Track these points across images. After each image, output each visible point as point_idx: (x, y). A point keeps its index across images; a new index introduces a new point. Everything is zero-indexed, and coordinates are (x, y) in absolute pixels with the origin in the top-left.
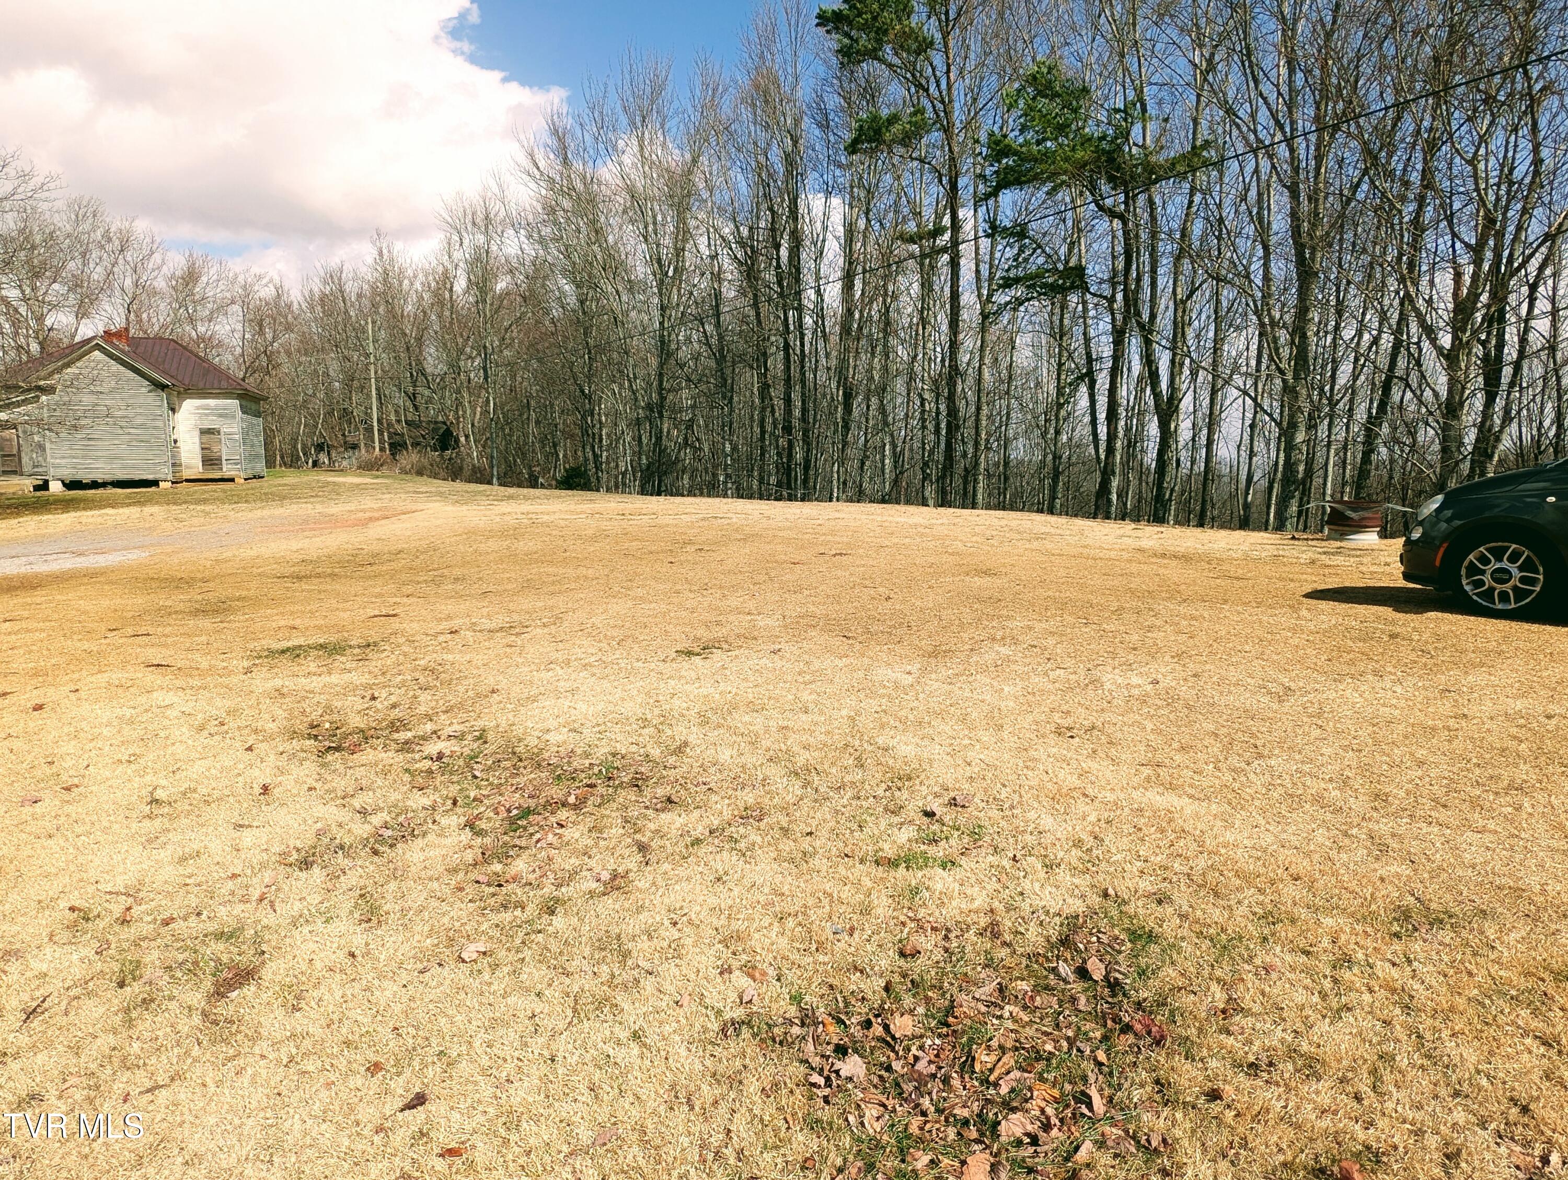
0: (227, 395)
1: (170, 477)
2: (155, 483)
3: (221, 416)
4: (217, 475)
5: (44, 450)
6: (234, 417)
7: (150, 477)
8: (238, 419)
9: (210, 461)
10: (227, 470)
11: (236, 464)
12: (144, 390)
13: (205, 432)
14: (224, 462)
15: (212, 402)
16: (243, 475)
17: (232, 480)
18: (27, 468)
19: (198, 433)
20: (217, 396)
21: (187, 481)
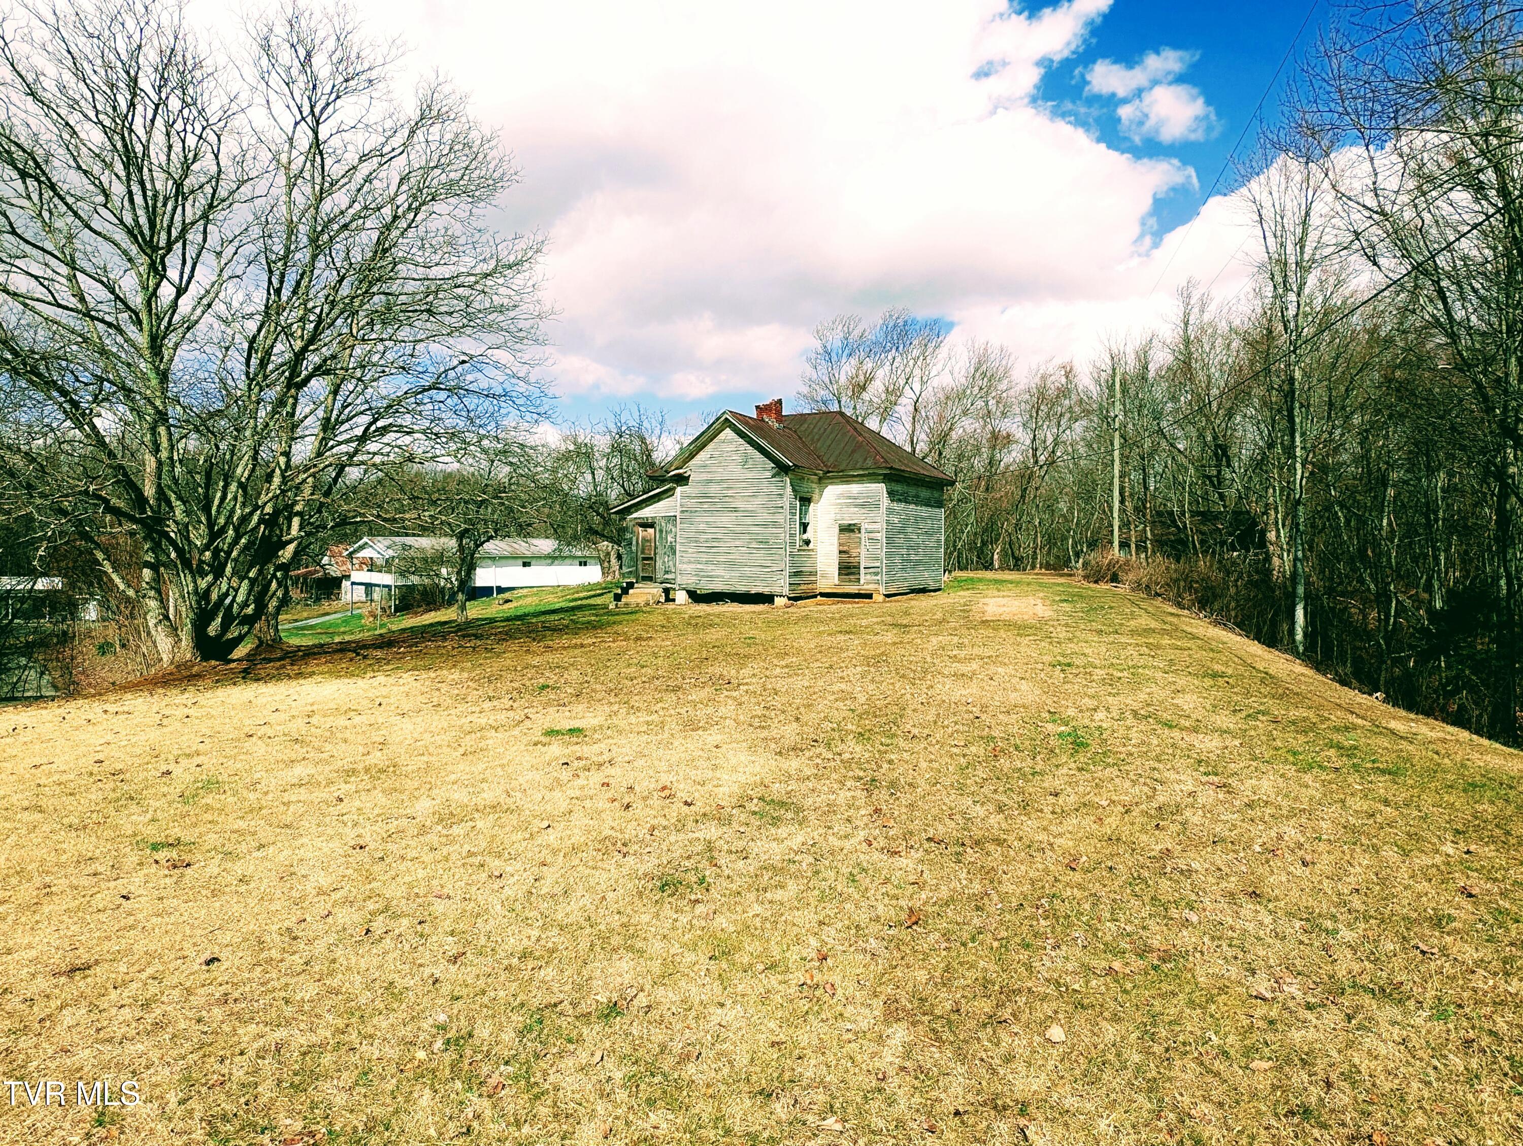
0: (871, 477)
1: (786, 591)
2: (767, 599)
3: (862, 506)
4: (852, 589)
5: (674, 553)
6: (877, 506)
7: (766, 590)
8: (883, 509)
9: (848, 569)
10: (866, 582)
11: (876, 574)
12: (769, 474)
13: (848, 529)
14: (862, 571)
15: (855, 488)
16: (882, 590)
17: (869, 596)
18: (660, 575)
19: (837, 530)
20: (860, 479)
21: (823, 595)
